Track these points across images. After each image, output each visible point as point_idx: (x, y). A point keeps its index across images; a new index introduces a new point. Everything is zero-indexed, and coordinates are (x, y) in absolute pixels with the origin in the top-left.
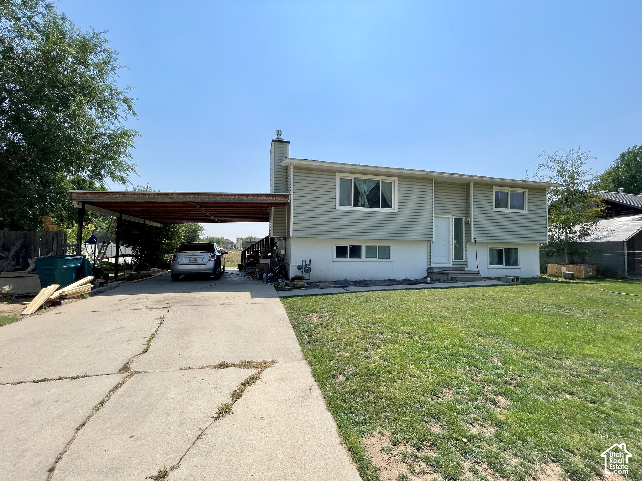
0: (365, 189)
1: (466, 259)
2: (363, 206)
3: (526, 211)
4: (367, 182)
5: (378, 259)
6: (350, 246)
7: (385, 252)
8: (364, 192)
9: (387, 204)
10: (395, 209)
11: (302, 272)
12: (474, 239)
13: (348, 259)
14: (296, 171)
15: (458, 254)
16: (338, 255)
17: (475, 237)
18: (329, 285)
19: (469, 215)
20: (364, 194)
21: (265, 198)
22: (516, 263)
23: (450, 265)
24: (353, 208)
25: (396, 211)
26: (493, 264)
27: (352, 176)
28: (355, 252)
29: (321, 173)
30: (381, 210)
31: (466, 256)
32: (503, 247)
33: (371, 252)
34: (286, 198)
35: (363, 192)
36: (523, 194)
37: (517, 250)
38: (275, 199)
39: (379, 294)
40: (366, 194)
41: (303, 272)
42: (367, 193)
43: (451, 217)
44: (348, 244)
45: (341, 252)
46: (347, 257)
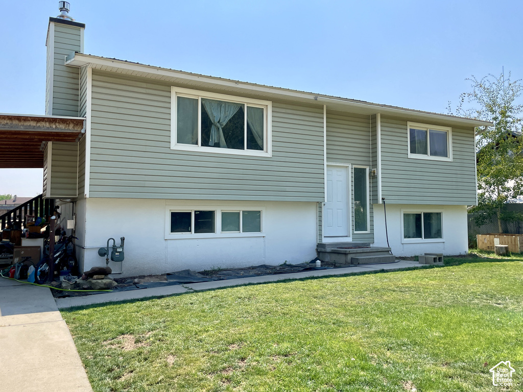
0: (221, 117)
1: (372, 229)
2: (217, 145)
3: (450, 159)
4: (223, 105)
5: (242, 234)
6: (195, 212)
7: (253, 222)
8: (219, 122)
9: (255, 144)
10: (267, 152)
11: (107, 260)
12: (383, 199)
13: (192, 235)
14: (97, 77)
15: (360, 222)
16: (174, 228)
17: (384, 197)
18: (157, 280)
19: (375, 165)
20: (218, 125)
21: (33, 124)
22: (438, 234)
23: (349, 240)
24: (199, 148)
25: (269, 154)
26: (409, 237)
27: (199, 95)
28: (204, 222)
29: (144, 85)
30: (247, 152)
31: (372, 225)
32: (422, 211)
33: (230, 221)
34: (77, 125)
35: (216, 121)
36: (445, 134)
37: (439, 215)
38: (54, 126)
39: (242, 291)
40: (221, 125)
41: (110, 260)
42: (224, 124)
43: (350, 166)
44: (192, 208)
45: (180, 222)
46: (190, 231)
